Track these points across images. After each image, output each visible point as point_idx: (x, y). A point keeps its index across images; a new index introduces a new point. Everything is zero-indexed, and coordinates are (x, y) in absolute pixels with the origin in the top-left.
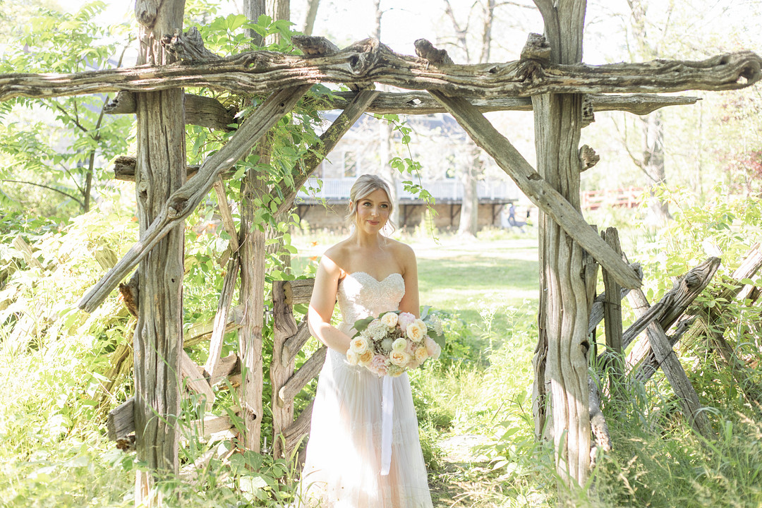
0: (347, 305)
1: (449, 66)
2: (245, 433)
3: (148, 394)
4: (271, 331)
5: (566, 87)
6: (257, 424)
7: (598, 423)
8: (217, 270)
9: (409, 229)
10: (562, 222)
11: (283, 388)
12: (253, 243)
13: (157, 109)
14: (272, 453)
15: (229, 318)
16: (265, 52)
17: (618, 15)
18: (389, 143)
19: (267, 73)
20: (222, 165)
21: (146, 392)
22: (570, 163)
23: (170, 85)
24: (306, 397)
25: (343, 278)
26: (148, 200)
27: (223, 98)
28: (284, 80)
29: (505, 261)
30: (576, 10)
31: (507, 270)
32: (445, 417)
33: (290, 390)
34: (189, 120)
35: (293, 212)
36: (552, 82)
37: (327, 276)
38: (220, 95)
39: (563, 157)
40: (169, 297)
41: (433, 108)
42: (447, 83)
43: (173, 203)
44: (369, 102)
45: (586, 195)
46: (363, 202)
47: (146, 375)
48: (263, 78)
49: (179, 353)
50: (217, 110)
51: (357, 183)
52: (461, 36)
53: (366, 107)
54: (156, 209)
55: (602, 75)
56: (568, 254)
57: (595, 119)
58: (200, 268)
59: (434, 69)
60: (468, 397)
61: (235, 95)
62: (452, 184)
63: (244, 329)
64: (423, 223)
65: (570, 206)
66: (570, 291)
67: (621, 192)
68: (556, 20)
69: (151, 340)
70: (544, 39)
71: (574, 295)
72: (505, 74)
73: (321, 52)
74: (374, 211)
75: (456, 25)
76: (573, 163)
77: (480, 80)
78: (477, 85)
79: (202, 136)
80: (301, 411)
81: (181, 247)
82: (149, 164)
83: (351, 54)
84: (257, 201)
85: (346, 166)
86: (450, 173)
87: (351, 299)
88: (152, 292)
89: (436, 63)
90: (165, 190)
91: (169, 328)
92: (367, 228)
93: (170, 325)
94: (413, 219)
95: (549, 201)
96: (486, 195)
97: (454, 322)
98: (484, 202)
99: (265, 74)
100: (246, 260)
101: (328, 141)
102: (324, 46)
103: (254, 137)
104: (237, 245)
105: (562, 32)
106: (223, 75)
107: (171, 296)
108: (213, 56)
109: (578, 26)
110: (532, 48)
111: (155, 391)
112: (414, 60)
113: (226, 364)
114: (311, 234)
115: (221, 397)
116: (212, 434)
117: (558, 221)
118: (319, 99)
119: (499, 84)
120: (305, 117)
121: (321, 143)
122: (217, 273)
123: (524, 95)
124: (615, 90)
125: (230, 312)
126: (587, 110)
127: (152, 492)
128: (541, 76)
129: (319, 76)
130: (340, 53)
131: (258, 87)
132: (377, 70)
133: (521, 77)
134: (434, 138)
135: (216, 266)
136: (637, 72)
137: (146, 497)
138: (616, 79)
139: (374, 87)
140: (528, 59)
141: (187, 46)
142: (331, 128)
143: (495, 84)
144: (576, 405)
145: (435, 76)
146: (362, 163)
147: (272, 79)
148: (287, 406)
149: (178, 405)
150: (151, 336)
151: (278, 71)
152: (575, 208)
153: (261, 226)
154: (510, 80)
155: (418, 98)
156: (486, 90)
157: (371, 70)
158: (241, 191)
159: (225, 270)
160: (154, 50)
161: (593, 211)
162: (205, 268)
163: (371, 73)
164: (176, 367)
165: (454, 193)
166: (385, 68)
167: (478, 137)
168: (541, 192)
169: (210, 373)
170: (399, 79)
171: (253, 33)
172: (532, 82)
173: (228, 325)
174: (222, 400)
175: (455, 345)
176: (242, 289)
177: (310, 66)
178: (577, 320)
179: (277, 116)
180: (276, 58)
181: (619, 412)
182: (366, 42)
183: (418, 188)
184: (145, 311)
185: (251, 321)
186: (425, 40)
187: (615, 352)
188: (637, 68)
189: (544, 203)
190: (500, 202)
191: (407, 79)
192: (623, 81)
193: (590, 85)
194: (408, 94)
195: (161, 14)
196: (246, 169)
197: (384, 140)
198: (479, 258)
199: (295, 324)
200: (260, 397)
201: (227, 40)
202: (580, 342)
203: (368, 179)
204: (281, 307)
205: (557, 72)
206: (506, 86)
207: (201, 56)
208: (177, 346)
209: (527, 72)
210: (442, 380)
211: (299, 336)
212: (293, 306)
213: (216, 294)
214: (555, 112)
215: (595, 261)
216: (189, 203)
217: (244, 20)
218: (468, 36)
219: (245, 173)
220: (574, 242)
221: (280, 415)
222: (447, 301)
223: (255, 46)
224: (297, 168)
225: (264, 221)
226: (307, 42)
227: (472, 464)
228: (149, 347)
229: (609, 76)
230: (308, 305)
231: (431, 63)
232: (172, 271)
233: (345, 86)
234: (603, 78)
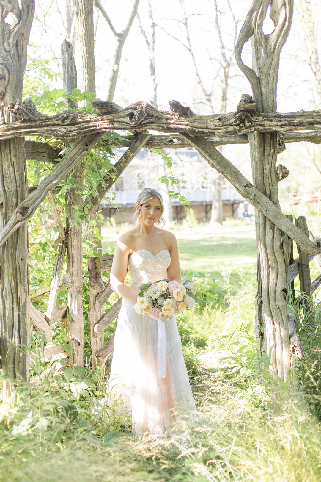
0: (134, 271)
1: (192, 117)
2: (73, 354)
3: (8, 332)
4: (88, 289)
5: (266, 128)
6: (81, 348)
7: (294, 341)
8: (53, 251)
9: (180, 221)
10: (267, 213)
11: (97, 325)
12: (74, 234)
13: (8, 151)
14: (91, 366)
15: (61, 282)
16: (75, 112)
17: (307, 81)
18: (164, 167)
19: (77, 126)
20: (50, 185)
21: (7, 331)
22: (271, 176)
23: (15, 135)
24: (112, 331)
25: (132, 254)
26: (4, 209)
27: (52, 143)
28: (87, 129)
29: (240, 240)
30: (271, 79)
31: (241, 245)
32: (202, 340)
33: (101, 326)
34: (30, 157)
35: (99, 213)
36: (258, 125)
37: (121, 253)
38: (50, 141)
39: (267, 172)
40: (19, 270)
41: (185, 144)
42: (190, 128)
43: (20, 210)
44: (145, 141)
45: (291, 196)
46: (145, 205)
47: (7, 320)
48: (74, 129)
49: (27, 305)
50: (48, 150)
51: (142, 193)
52: (208, 98)
53: (143, 145)
54: (9, 214)
55: (289, 119)
56: (272, 234)
57: (286, 147)
58: (41, 251)
59: (182, 119)
60: (217, 327)
61: (59, 140)
62: (206, 192)
63: (71, 288)
64: (188, 217)
65: (272, 203)
66: (274, 258)
67: (313, 193)
68: (259, 85)
69: (9, 297)
70: (252, 97)
71: (276, 260)
72: (228, 121)
73: (110, 111)
74: (151, 212)
75: (204, 90)
76: (273, 176)
77: (212, 125)
78: (210, 129)
79: (39, 167)
80: (109, 339)
81: (26, 239)
82: (4, 186)
83: (129, 112)
84: (76, 207)
85: (138, 183)
86: (204, 185)
87: (137, 267)
88: (9, 267)
89: (183, 115)
90: (15, 202)
91: (20, 290)
92: (146, 222)
93: (21, 288)
94: (182, 215)
95: (258, 200)
96: (227, 198)
97: (207, 279)
98: (226, 202)
99: (75, 126)
100: (70, 245)
101: (120, 167)
102: (112, 107)
103: (70, 167)
104: (64, 235)
105: (263, 93)
106: (48, 128)
107: (21, 269)
108: (43, 116)
109: (273, 88)
110: (243, 104)
111: (13, 330)
112: (169, 114)
113: (59, 311)
114: (117, 226)
115: (58, 332)
116: (53, 356)
117: (264, 213)
118: (112, 141)
119: (224, 127)
120: (104, 153)
121: (115, 169)
122: (53, 253)
123: (240, 134)
124: (297, 129)
125: (61, 278)
126: (280, 142)
127: (13, 394)
128: (250, 121)
129: (109, 126)
130: (122, 111)
131: (71, 135)
132: (146, 121)
133: (238, 123)
134: (193, 163)
135: (52, 249)
136: (312, 116)
137: (10, 397)
138: (298, 121)
139: (148, 132)
140: (242, 111)
141: (25, 110)
142: (121, 159)
143: (221, 127)
144: (280, 330)
145: (183, 124)
146: (149, 181)
147: (80, 129)
148: (100, 337)
149: (28, 338)
150: (9, 295)
151: (83, 124)
152: (275, 204)
153: (79, 223)
154: (231, 125)
155: (176, 138)
156: (215, 131)
157: (142, 121)
158: (66, 201)
159: (57, 252)
160: (4, 113)
161: (296, 206)
162: (45, 251)
163: (142, 123)
164: (25, 314)
165: (207, 197)
166: (151, 120)
167: (211, 161)
168: (253, 195)
169: (49, 317)
170: (160, 126)
171: (69, 101)
172: (245, 125)
173: (60, 287)
174: (59, 334)
175: (208, 294)
176: (68, 264)
177: (103, 120)
178: (279, 276)
179: (84, 152)
180: (82, 116)
181: (309, 333)
182: (139, 104)
183: (178, 195)
184: (5, 279)
185: (75, 283)
186: (176, 101)
187: (305, 295)
188: (312, 114)
189: (255, 202)
190: (237, 202)
191: (165, 126)
192: (303, 123)
193: (282, 126)
194: (169, 136)
195: (8, 90)
196: (67, 187)
197: (161, 166)
198: (224, 239)
199: (103, 284)
200: (82, 331)
201: (53, 106)
202: (281, 289)
203: (149, 191)
204: (93, 274)
205: (261, 118)
206: (228, 129)
207: (35, 116)
208: (26, 301)
209: (241, 119)
210: (200, 317)
211: (106, 292)
212: (102, 273)
213: (52, 267)
214: (260, 144)
215: (289, 238)
216: (30, 210)
217: (63, 92)
218: (212, 98)
219: (67, 189)
220: (275, 226)
221: (95, 342)
222: (203, 266)
223: (71, 109)
224: (100, 185)
225: (80, 220)
226: (100, 105)
227: (219, 369)
228: (8, 302)
229: (294, 119)
230: (110, 272)
231: (180, 116)
232: (21, 254)
233: (129, 132)
234: (290, 121)
